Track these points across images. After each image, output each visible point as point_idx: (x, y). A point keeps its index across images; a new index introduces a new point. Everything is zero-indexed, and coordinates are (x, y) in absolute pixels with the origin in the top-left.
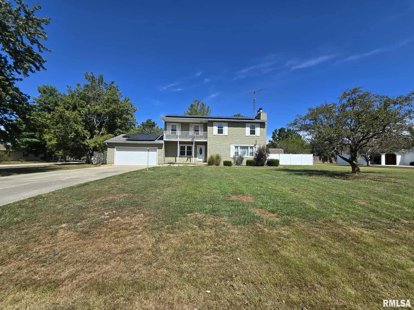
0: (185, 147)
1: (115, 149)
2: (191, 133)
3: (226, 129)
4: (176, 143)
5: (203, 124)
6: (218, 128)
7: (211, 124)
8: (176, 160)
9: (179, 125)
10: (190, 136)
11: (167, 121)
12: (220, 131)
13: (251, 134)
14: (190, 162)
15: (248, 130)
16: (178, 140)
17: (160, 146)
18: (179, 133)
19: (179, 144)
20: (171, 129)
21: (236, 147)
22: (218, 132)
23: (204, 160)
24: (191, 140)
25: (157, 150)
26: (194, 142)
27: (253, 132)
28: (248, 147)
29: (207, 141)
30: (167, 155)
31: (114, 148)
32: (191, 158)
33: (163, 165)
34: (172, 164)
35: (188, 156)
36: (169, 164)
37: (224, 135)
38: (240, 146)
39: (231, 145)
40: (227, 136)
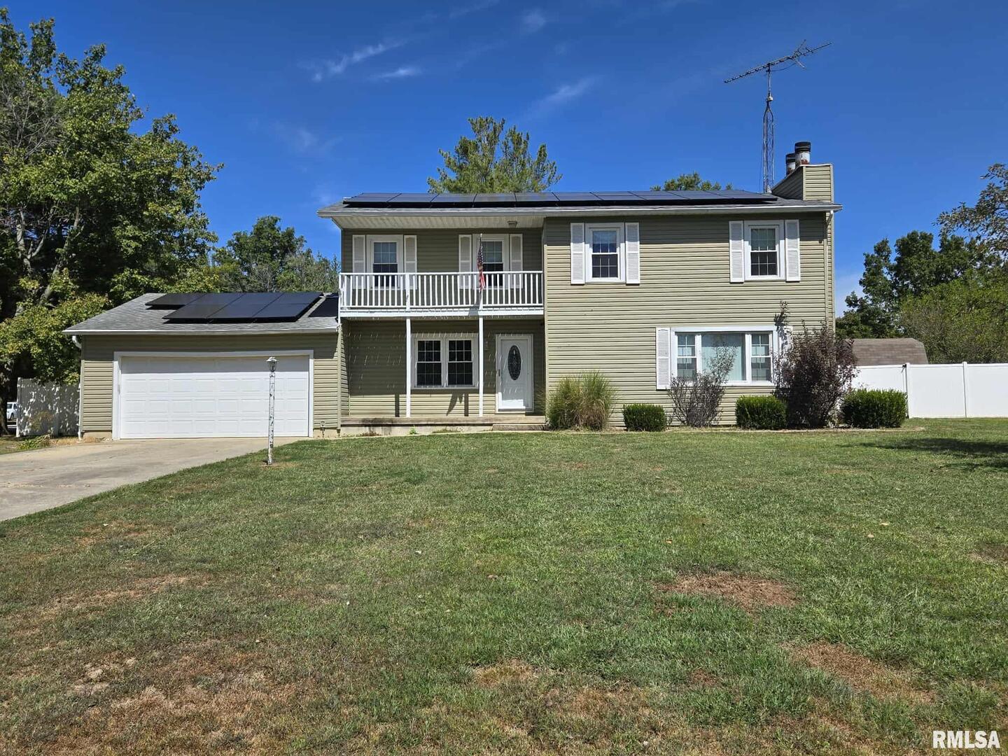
0: (438, 344)
1: (116, 364)
2: (468, 277)
3: (630, 253)
4: (397, 325)
5: (521, 236)
6: (595, 248)
7: (560, 231)
8: (397, 406)
9: (410, 241)
10: (461, 291)
11: (356, 226)
12: (605, 265)
13: (754, 272)
14: (466, 414)
15: (740, 252)
16: (409, 312)
17: (321, 345)
18: (407, 279)
19: (412, 331)
20: (371, 262)
21: (686, 339)
22: (594, 269)
23: (530, 406)
24: (466, 314)
25: (311, 361)
26: (481, 321)
27: (764, 263)
28: (742, 334)
30: (356, 383)
31: (111, 359)
32: (469, 395)
33: (341, 432)
34: (382, 425)
35: (456, 387)
36: (366, 426)
37: (623, 280)
38: (703, 334)
39: (658, 329)
40: (638, 285)
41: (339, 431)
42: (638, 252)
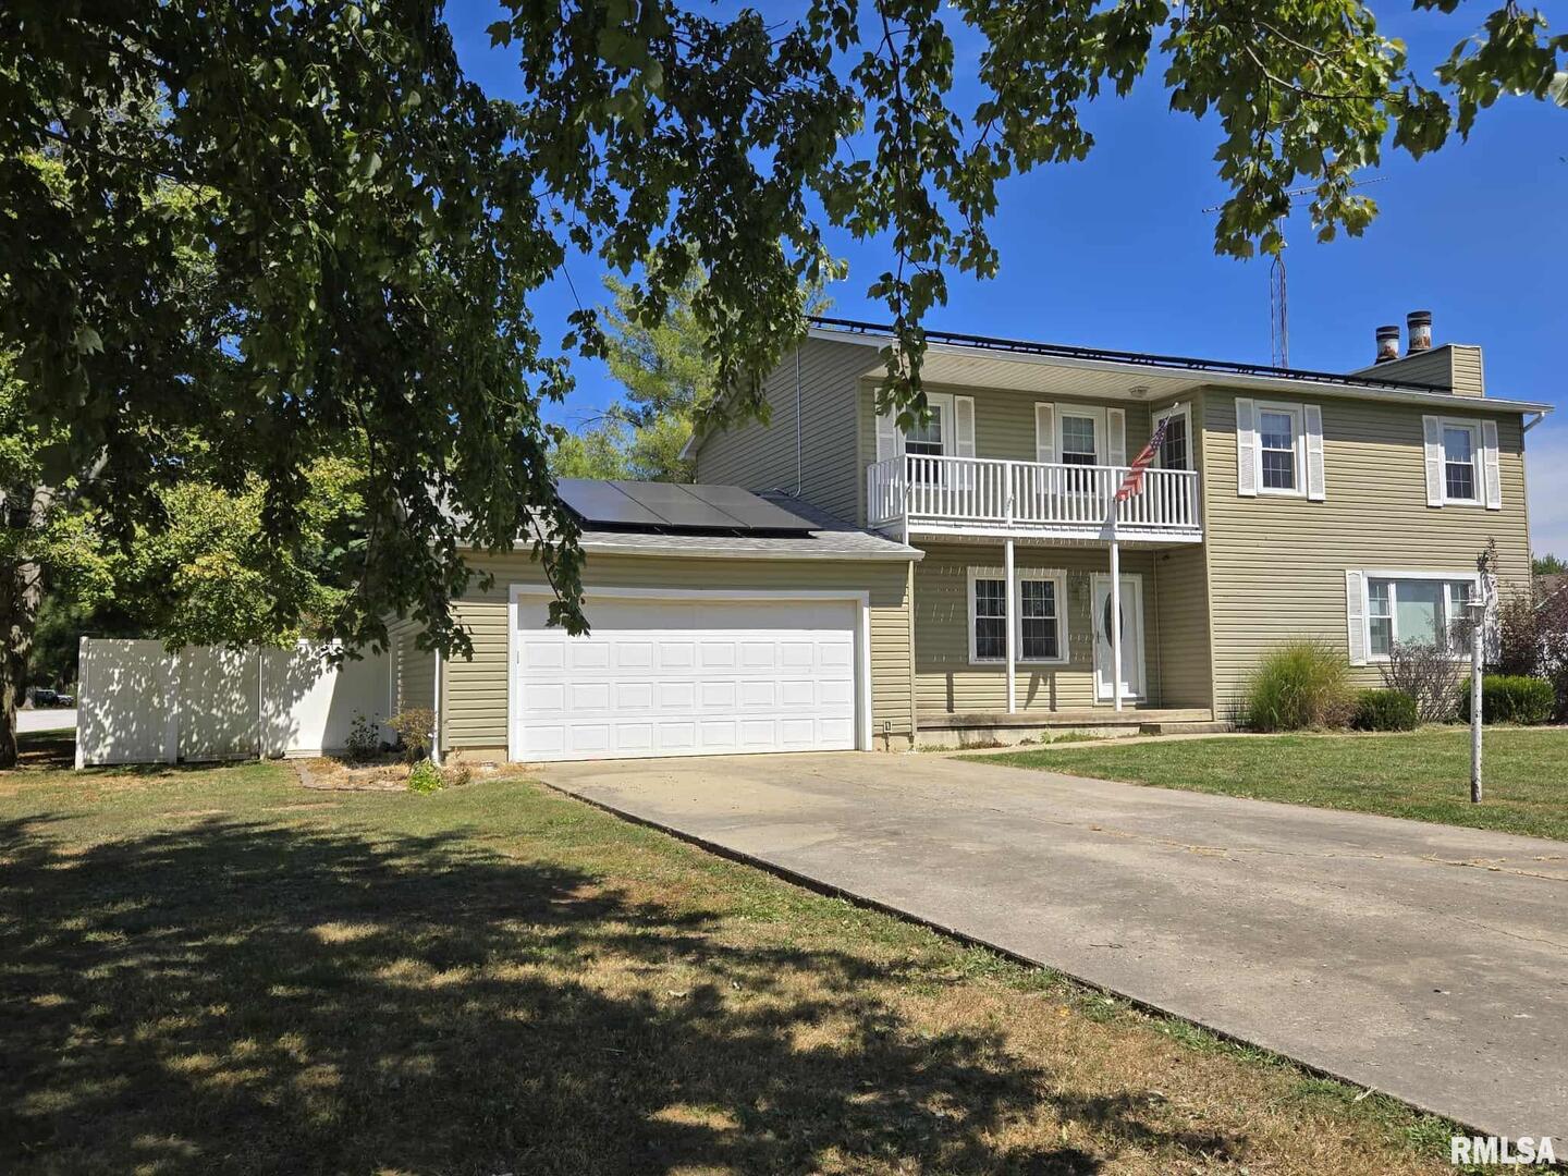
1: (513, 608)
2: (1050, 473)
3: (1310, 450)
6: (1266, 440)
7: (1220, 406)
8: (950, 693)
9: (964, 404)
10: (1038, 496)
12: (1279, 470)
14: (1053, 708)
16: (1011, 528)
21: (1377, 586)
22: (1266, 475)
23: (1143, 693)
24: (1095, 536)
25: (866, 611)
27: (1461, 481)
29: (1198, 539)
30: (936, 653)
31: (506, 599)
32: (1057, 674)
33: (916, 738)
34: (978, 728)
35: (1035, 661)
36: (953, 728)
37: (1303, 494)
38: (1399, 582)
39: (1348, 572)
40: (1321, 502)
41: (911, 739)
42: (1321, 451)
